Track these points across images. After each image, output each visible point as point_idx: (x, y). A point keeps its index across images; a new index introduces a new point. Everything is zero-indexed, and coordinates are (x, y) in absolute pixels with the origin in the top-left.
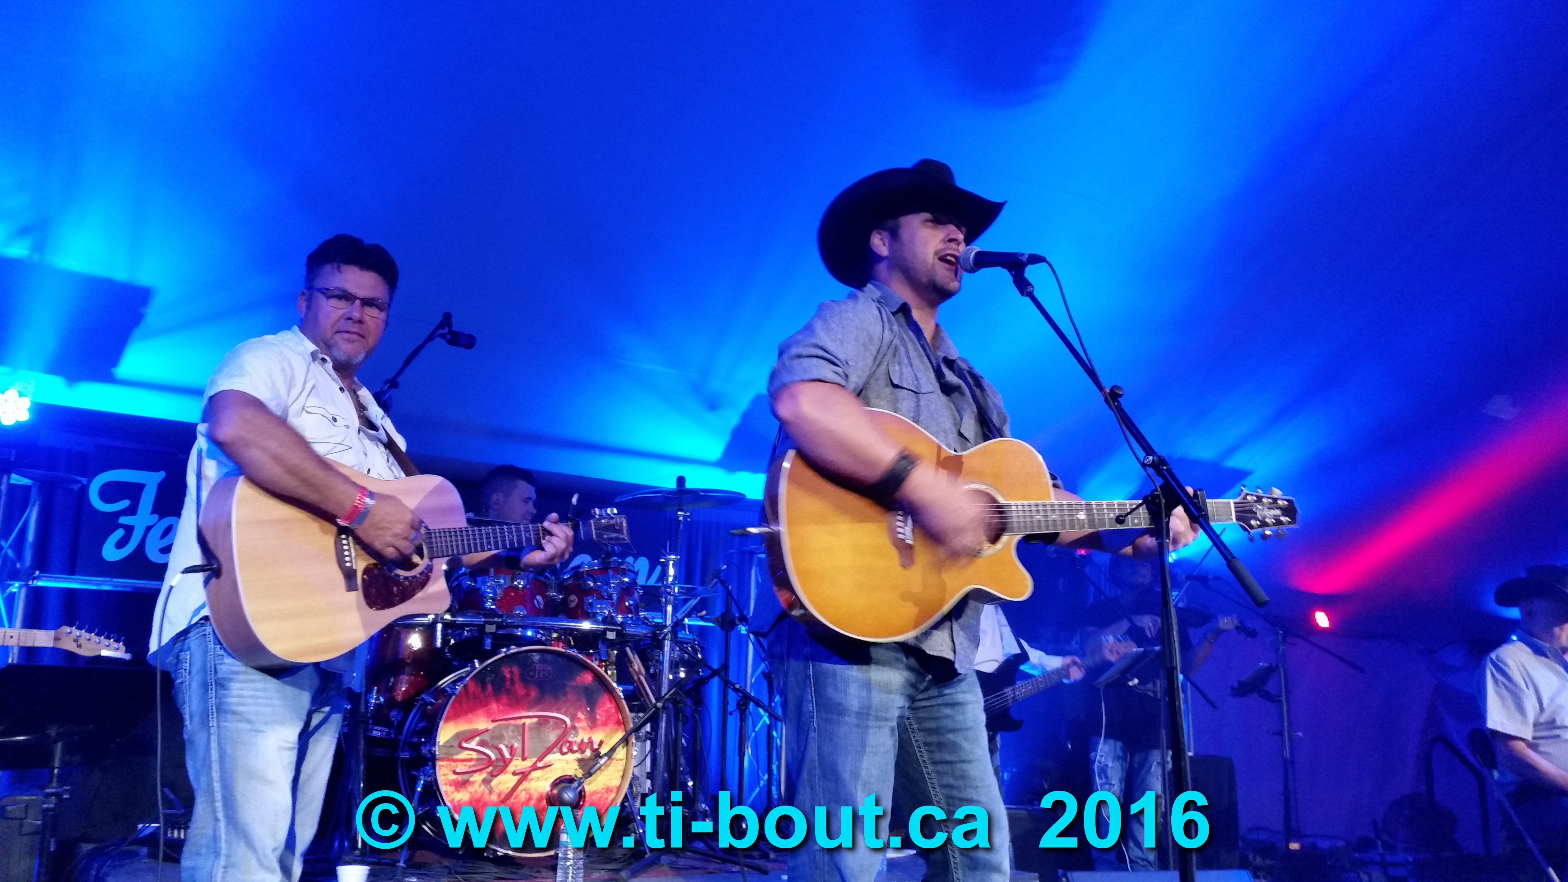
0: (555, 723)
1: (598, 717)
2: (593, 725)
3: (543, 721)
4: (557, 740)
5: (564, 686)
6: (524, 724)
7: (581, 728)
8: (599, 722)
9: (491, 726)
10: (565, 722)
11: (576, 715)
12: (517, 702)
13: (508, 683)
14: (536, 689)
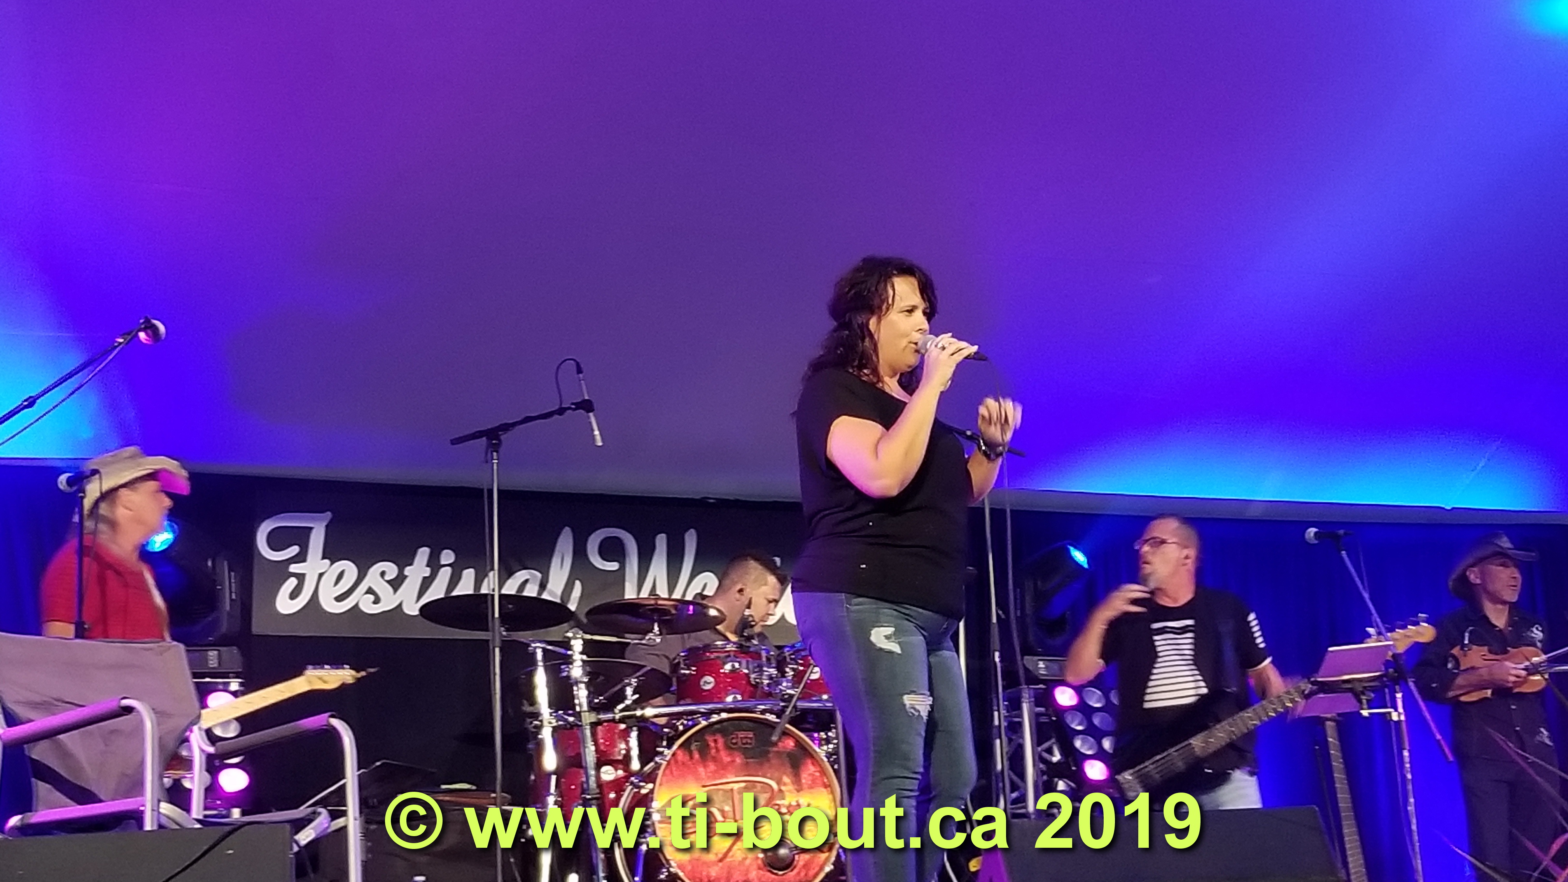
0: (762, 787)
1: (804, 781)
2: (799, 788)
3: (752, 786)
5: (768, 752)
6: (733, 789)
7: (788, 791)
8: (805, 786)
10: (772, 786)
11: (781, 779)
12: (723, 768)
13: (713, 751)
14: (742, 756)
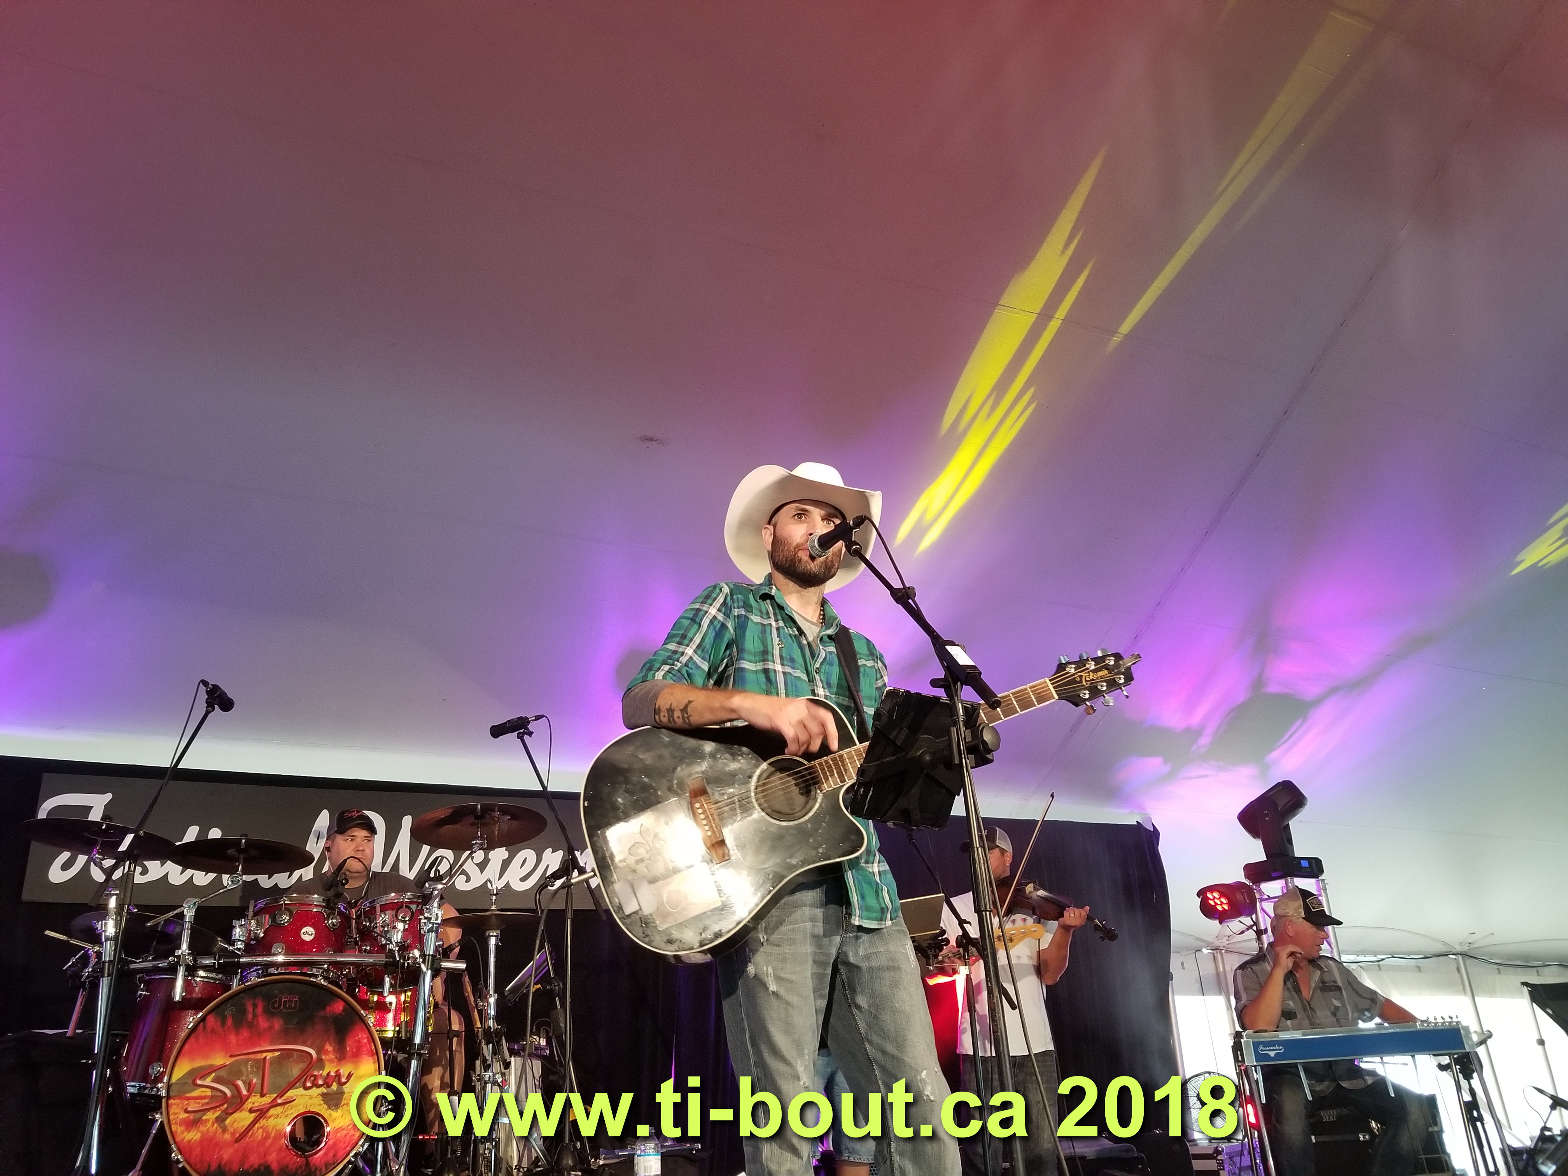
0: (300, 1056)
1: (348, 1049)
2: (342, 1056)
3: (287, 1055)
4: (301, 1073)
5: (313, 1017)
6: (265, 1058)
7: (329, 1060)
8: (348, 1052)
9: (229, 1061)
10: (310, 1055)
11: (323, 1046)
12: (257, 1036)
13: (250, 1016)
14: (281, 1021)
